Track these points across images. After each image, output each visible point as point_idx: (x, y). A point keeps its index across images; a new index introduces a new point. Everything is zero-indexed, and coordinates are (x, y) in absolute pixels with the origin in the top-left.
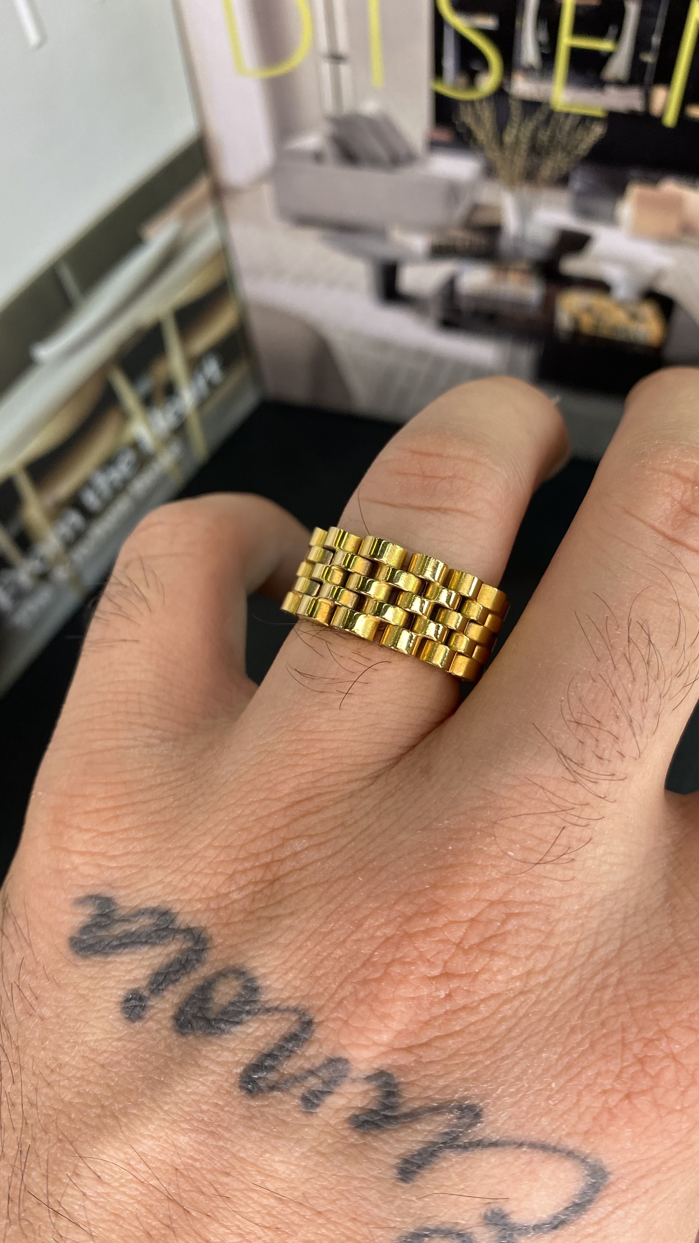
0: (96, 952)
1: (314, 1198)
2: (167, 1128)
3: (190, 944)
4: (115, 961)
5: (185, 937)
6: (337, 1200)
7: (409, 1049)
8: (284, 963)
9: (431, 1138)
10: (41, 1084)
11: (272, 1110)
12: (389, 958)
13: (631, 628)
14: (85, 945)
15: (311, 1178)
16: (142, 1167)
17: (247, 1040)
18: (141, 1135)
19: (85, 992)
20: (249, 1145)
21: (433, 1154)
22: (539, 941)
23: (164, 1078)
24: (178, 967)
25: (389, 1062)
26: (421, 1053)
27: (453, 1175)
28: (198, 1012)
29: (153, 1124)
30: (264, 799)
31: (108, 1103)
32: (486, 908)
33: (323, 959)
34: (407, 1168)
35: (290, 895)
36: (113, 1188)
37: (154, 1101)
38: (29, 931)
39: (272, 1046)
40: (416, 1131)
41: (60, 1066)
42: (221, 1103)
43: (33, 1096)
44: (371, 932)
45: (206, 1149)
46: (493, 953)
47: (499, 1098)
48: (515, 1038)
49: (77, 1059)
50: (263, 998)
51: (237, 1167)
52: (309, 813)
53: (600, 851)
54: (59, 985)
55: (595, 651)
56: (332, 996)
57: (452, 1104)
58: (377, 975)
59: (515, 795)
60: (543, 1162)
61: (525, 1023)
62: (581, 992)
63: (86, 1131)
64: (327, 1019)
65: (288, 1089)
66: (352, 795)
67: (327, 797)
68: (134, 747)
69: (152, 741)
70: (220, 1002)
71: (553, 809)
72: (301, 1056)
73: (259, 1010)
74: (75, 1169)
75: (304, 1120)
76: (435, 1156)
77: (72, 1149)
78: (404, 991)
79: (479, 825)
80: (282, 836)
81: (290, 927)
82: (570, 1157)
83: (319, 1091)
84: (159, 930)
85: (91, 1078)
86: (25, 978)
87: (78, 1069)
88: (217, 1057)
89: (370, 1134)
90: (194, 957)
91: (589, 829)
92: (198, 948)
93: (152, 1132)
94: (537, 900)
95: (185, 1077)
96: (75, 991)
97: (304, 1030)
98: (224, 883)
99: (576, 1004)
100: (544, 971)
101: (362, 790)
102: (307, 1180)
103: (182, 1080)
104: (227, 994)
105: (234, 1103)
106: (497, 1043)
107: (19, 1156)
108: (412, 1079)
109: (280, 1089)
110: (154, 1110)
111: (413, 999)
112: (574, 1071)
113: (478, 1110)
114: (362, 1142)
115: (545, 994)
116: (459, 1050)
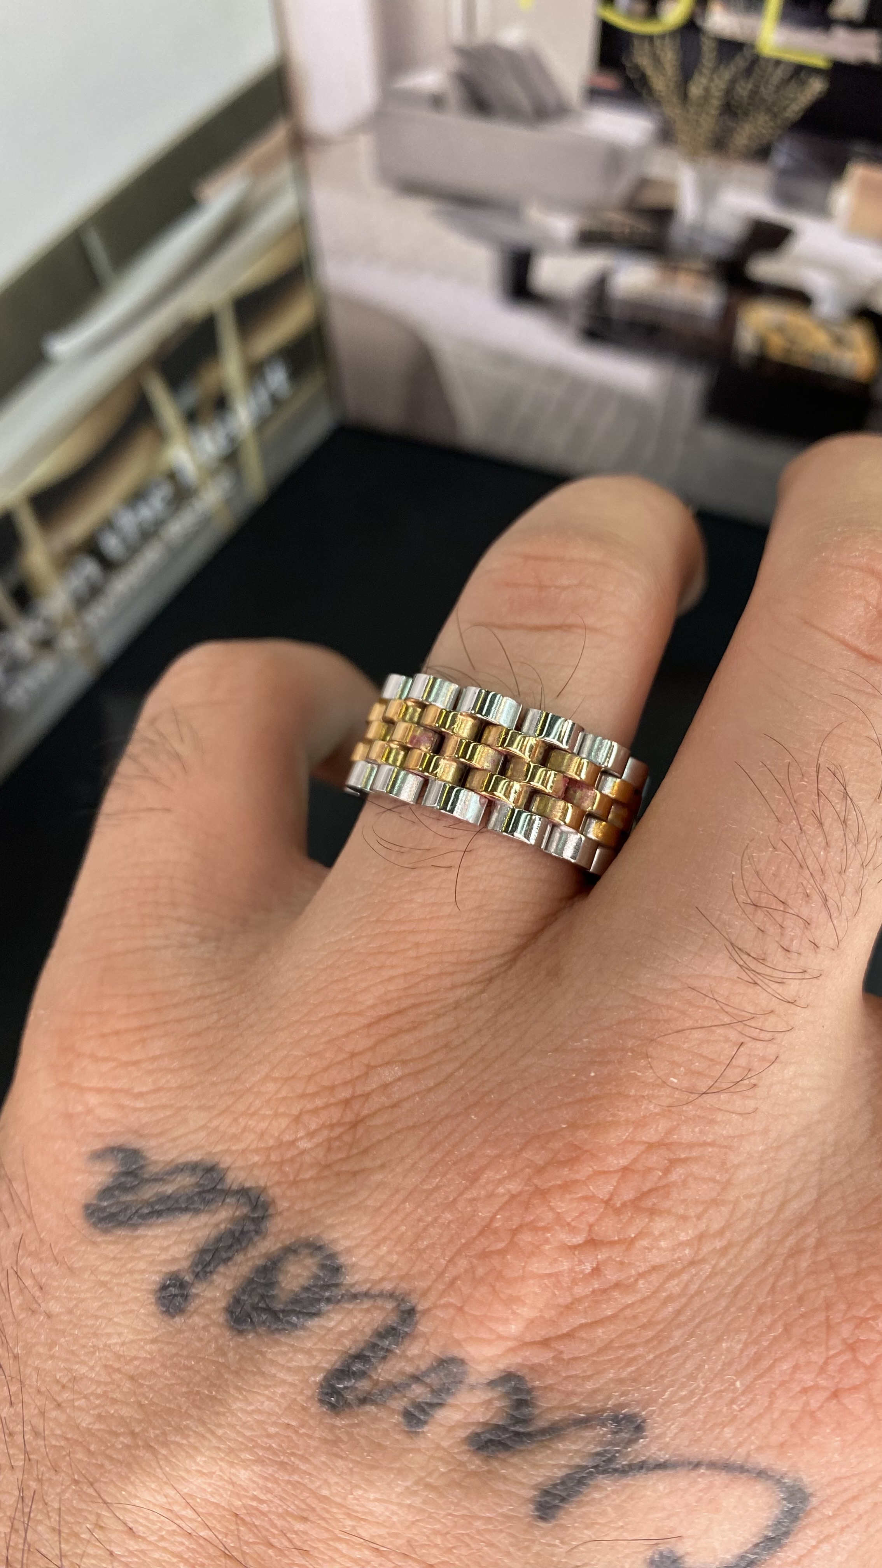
0: (120, 1224)
1: (423, 1546)
2: (222, 1459)
3: (245, 1210)
4: (146, 1236)
5: (238, 1200)
6: (454, 1548)
7: (545, 1343)
8: (375, 1232)
9: (577, 1461)
10: (50, 1406)
11: (364, 1431)
12: (516, 1222)
13: (820, 776)
14: (105, 1214)
15: (417, 1521)
16: (189, 1513)
17: (327, 1337)
18: (188, 1471)
19: (107, 1278)
20: (333, 1479)
21: (581, 1482)
22: (714, 1194)
23: (216, 1392)
24: (230, 1241)
25: (520, 1360)
26: (562, 1347)
27: (609, 1509)
28: (259, 1302)
29: (202, 1454)
30: (338, 1015)
31: (140, 1428)
32: (643, 1152)
33: (428, 1225)
34: (546, 1502)
35: (380, 1142)
36: (150, 1543)
37: (203, 1423)
38: (29, 1197)
39: (362, 1345)
40: (558, 1451)
41: (74, 1380)
42: (294, 1423)
43: (38, 1422)
44: (490, 1188)
45: (275, 1486)
46: (653, 1212)
47: (667, 1403)
48: (685, 1324)
49: (97, 1369)
50: (348, 1280)
51: (318, 1509)
52: (400, 1031)
53: (789, 1072)
54: (71, 1270)
55: (774, 810)
56: (441, 1275)
57: (605, 1415)
58: (501, 1245)
59: (676, 1003)
60: (726, 1487)
61: (697, 1303)
62: (769, 1259)
63: (110, 1467)
64: (435, 1306)
65: (385, 1402)
66: (457, 1005)
67: (424, 1009)
68: (166, 947)
69: (189, 940)
70: (289, 1287)
71: (727, 1020)
72: (400, 1357)
73: (343, 1296)
74: (97, 1520)
75: (408, 1443)
76: (584, 1484)
77: (94, 1494)
78: (537, 1266)
79: (630, 1043)
80: (366, 1062)
81: (380, 1185)
82: (762, 1477)
83: (427, 1403)
84: (204, 1192)
85: (117, 1395)
86: (26, 1262)
87: (99, 1383)
88: (288, 1362)
89: (497, 1459)
90: (252, 1227)
91: (774, 1044)
92: (256, 1215)
93: (202, 1467)
94: (709, 1140)
95: (245, 1390)
96: (93, 1277)
97: (403, 1321)
98: (288, 1127)
99: (764, 1275)
100: (721, 1232)
101: (469, 999)
102: (413, 1523)
103: (241, 1394)
104: (299, 1276)
105: (312, 1422)
106: (662, 1331)
107: (20, 1506)
108: (550, 1382)
109: (374, 1403)
110: (204, 1437)
111: (550, 1275)
112: (766, 1363)
113: (639, 1421)
114: (486, 1468)
115: (723, 1263)
116: (612, 1341)
